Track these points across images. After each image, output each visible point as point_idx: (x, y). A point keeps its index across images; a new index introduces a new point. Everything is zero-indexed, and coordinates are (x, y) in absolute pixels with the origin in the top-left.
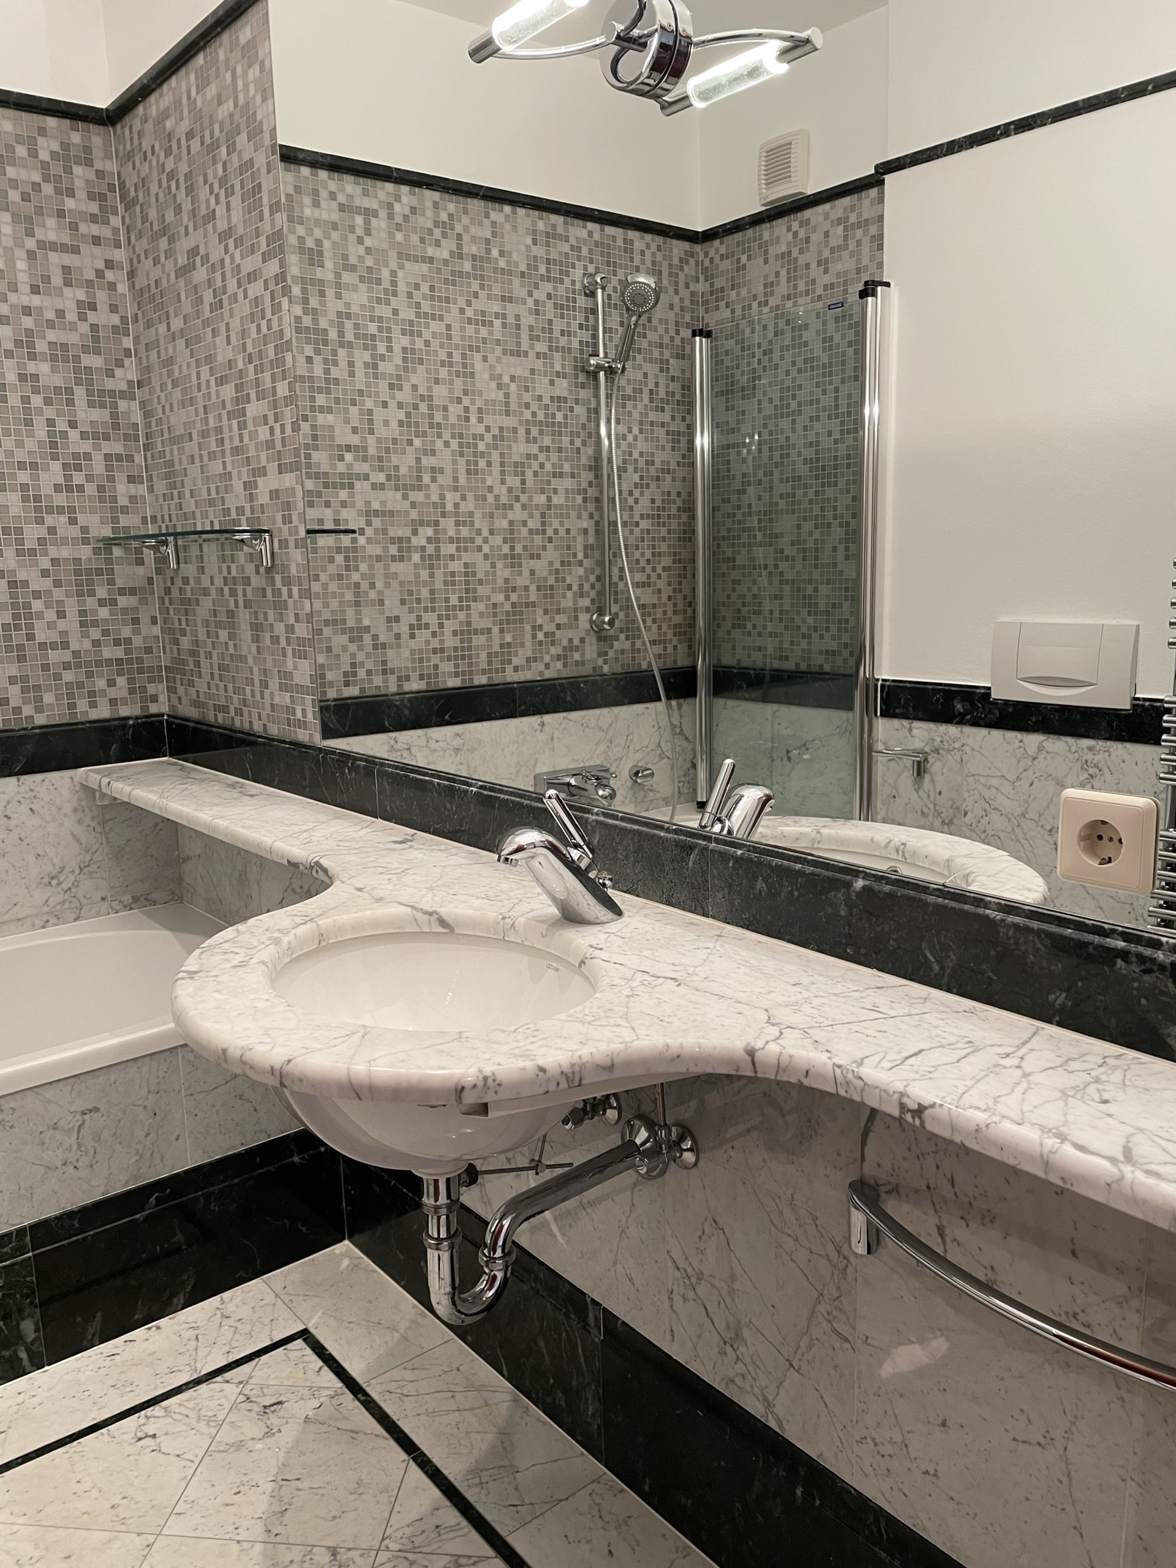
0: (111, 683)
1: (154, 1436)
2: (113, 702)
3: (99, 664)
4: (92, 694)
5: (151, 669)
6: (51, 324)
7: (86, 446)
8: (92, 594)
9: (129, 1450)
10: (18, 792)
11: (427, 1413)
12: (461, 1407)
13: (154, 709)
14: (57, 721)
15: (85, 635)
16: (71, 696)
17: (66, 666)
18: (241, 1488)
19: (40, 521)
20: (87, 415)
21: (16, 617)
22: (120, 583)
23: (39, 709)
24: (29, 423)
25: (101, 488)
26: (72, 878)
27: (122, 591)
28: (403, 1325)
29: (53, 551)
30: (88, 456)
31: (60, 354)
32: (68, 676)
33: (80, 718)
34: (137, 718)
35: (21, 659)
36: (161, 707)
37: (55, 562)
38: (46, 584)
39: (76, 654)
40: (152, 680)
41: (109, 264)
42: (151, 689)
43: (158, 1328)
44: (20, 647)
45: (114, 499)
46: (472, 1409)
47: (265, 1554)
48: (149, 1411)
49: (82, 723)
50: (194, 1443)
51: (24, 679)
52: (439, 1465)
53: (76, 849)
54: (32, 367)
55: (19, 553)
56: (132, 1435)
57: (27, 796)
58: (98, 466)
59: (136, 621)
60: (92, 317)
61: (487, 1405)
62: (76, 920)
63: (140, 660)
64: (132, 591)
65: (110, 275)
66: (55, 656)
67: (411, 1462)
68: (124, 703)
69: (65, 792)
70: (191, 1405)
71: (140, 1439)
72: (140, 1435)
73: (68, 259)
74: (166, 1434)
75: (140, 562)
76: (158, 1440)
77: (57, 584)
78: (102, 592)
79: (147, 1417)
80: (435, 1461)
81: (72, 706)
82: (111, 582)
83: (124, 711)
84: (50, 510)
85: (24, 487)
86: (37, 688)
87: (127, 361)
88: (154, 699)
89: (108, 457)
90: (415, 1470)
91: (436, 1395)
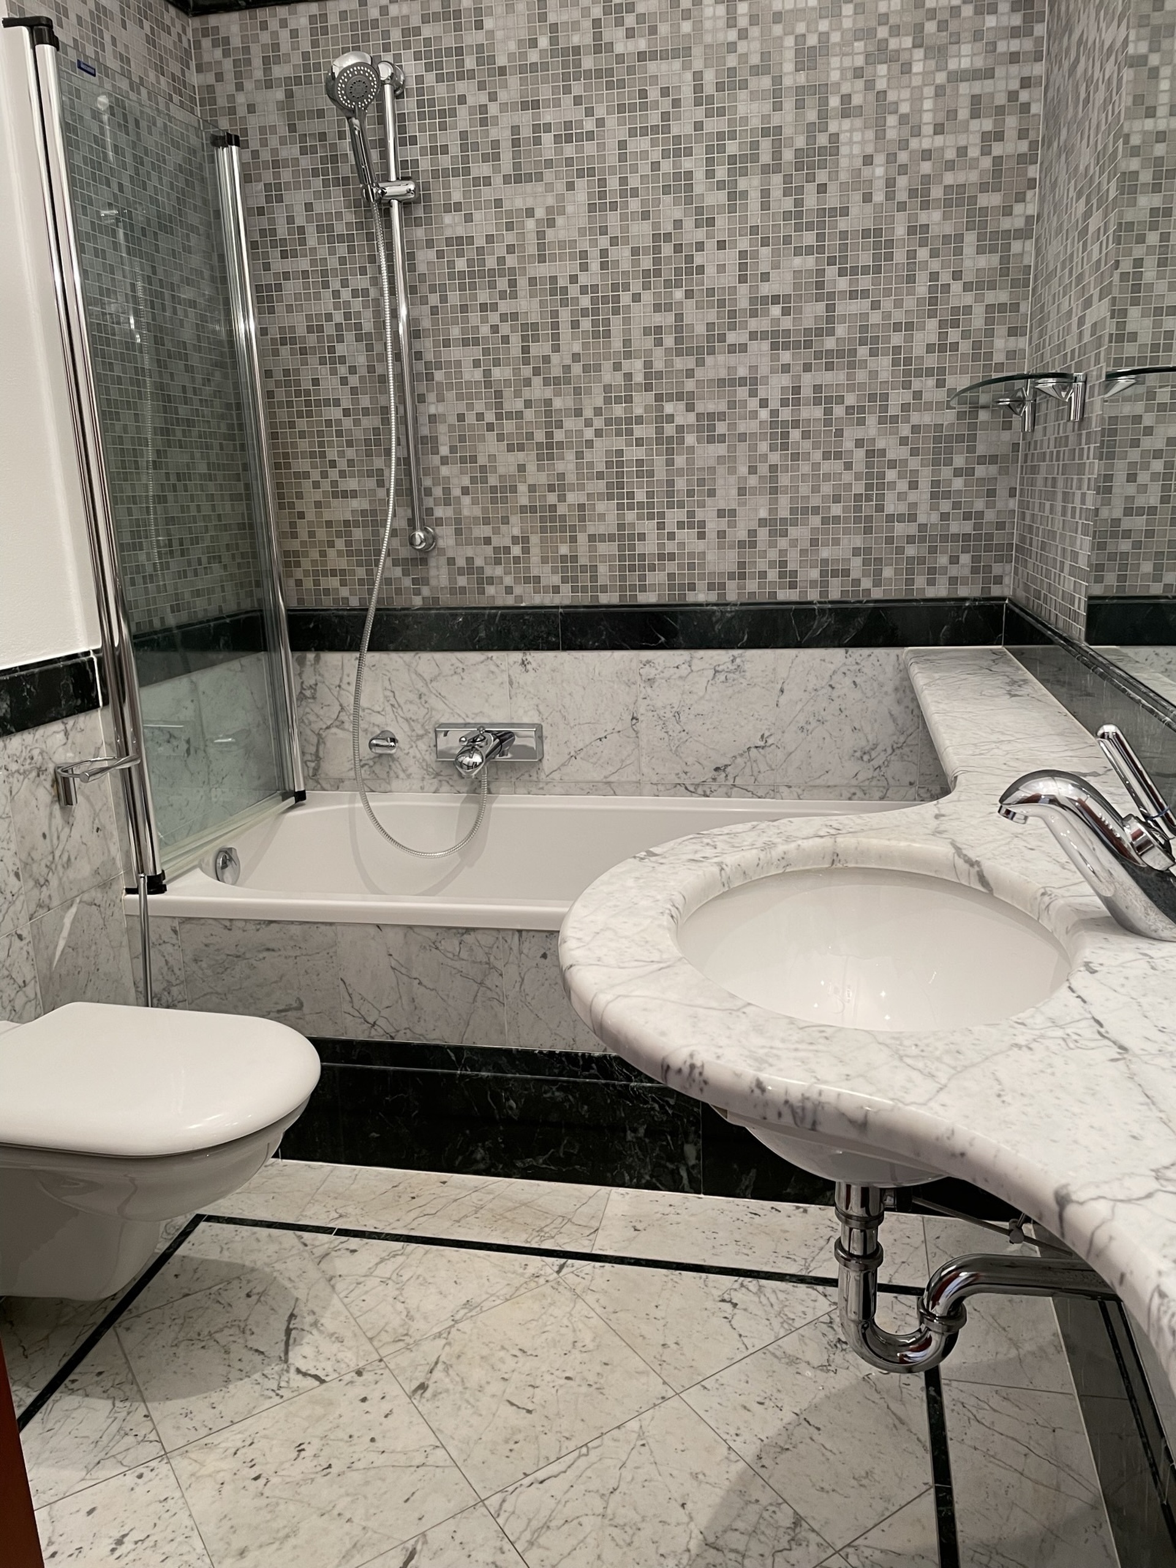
0: (954, 560)
1: (735, 1305)
2: (953, 581)
3: (944, 538)
4: (932, 571)
5: (999, 547)
6: (950, 166)
7: (968, 299)
8: (949, 462)
9: (709, 1304)
10: (845, 664)
11: (986, 1454)
12: (1026, 1472)
13: (996, 591)
14: (893, 596)
15: (934, 507)
16: (910, 571)
17: (910, 539)
18: (767, 1402)
19: (907, 385)
20: (974, 262)
21: (869, 487)
22: (981, 449)
23: (877, 583)
24: (911, 279)
25: (976, 345)
26: (883, 757)
27: (982, 460)
28: (1028, 1347)
29: (916, 418)
30: (968, 310)
31: (957, 197)
32: (911, 551)
33: (916, 596)
34: (975, 600)
35: (868, 530)
36: (1004, 590)
37: (915, 429)
38: (903, 452)
39: (922, 527)
40: (999, 559)
41: (1026, 83)
42: (997, 569)
43: (805, 1211)
44: (869, 519)
45: (989, 355)
46: (1036, 1482)
47: (741, 1477)
48: (747, 1281)
49: (916, 600)
50: (759, 1333)
51: (868, 550)
52: (957, 1515)
53: (891, 727)
54: (923, 217)
55: (882, 421)
56: (720, 1293)
57: (852, 668)
58: (978, 321)
59: (991, 493)
60: (997, 149)
61: (1058, 1489)
62: (882, 799)
63: (989, 536)
64: (993, 459)
65: (1024, 96)
66: (900, 529)
67: (932, 1491)
68: (965, 581)
69: (889, 669)
70: (782, 1296)
71: (723, 1301)
72: (726, 1297)
73: (977, 87)
74: (745, 1310)
75: (1007, 426)
76: (736, 1311)
77: (914, 452)
78: (959, 461)
79: (742, 1285)
80: (957, 1507)
81: (910, 582)
82: (971, 449)
83: (963, 592)
84: (919, 373)
85: (897, 350)
86: (878, 561)
87: (1029, 194)
88: (999, 580)
89: (989, 308)
90: (929, 1503)
91: (1009, 1440)
